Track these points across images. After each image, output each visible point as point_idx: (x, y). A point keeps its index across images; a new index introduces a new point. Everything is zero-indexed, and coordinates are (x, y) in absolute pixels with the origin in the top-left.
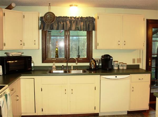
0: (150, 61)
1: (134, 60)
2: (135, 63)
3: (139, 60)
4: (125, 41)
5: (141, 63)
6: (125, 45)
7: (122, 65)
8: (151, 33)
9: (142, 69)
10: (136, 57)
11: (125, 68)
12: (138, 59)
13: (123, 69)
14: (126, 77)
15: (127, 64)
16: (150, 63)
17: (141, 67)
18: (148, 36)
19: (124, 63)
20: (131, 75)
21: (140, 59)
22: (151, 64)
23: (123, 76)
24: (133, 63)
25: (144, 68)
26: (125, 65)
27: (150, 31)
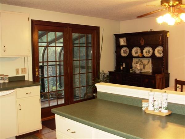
0: (37, 70)
1: (17, 71)
2: (19, 74)
3: (24, 70)
4: (5, 47)
5: (26, 73)
6: (5, 51)
7: (2, 78)
8: (37, 36)
9: (28, 81)
10: (20, 66)
11: (7, 81)
12: (22, 69)
13: (4, 83)
14: (10, 93)
15: (9, 76)
16: (37, 73)
17: (26, 79)
18: (34, 40)
19: (4, 75)
20: (16, 90)
21: (25, 68)
22: (39, 74)
23: (6, 91)
24: (16, 74)
25: (31, 79)
26: (6, 77)
27: (36, 34)
